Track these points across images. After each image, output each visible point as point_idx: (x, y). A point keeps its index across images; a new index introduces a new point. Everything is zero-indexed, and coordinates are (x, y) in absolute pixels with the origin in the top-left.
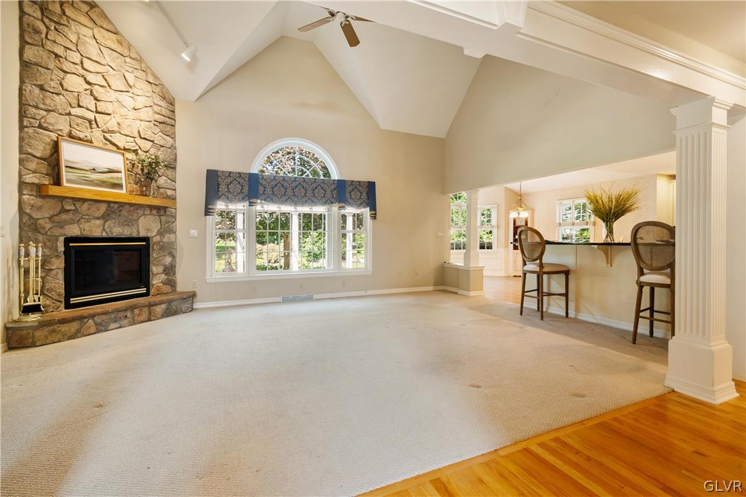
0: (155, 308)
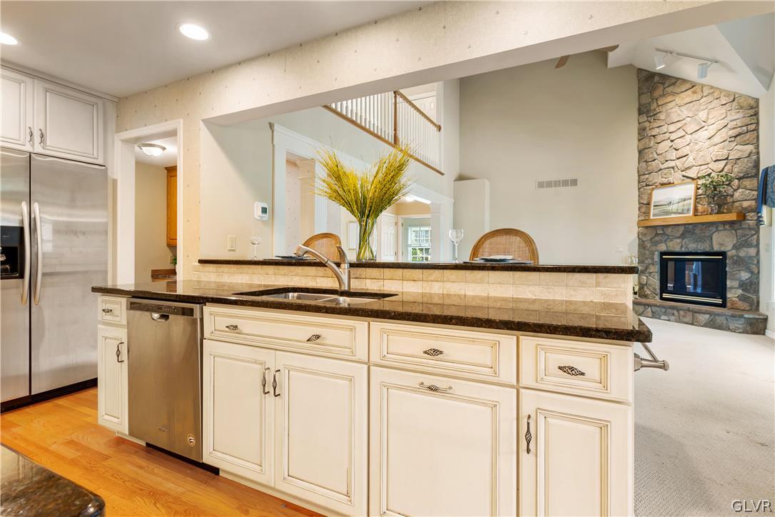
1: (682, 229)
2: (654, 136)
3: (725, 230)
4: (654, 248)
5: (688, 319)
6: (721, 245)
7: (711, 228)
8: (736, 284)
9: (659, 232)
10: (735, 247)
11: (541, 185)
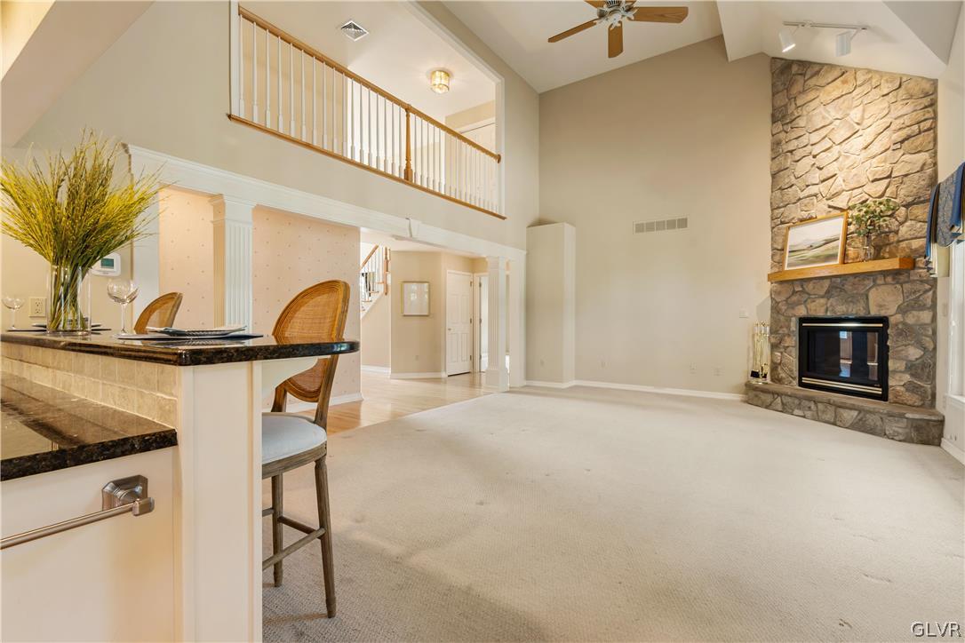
0: (842, 411)
1: (827, 283)
2: (791, 152)
3: (886, 284)
4: (790, 312)
5: (829, 416)
6: (881, 306)
7: (866, 282)
8: (901, 365)
9: (797, 289)
10: (902, 310)
11: (640, 228)
